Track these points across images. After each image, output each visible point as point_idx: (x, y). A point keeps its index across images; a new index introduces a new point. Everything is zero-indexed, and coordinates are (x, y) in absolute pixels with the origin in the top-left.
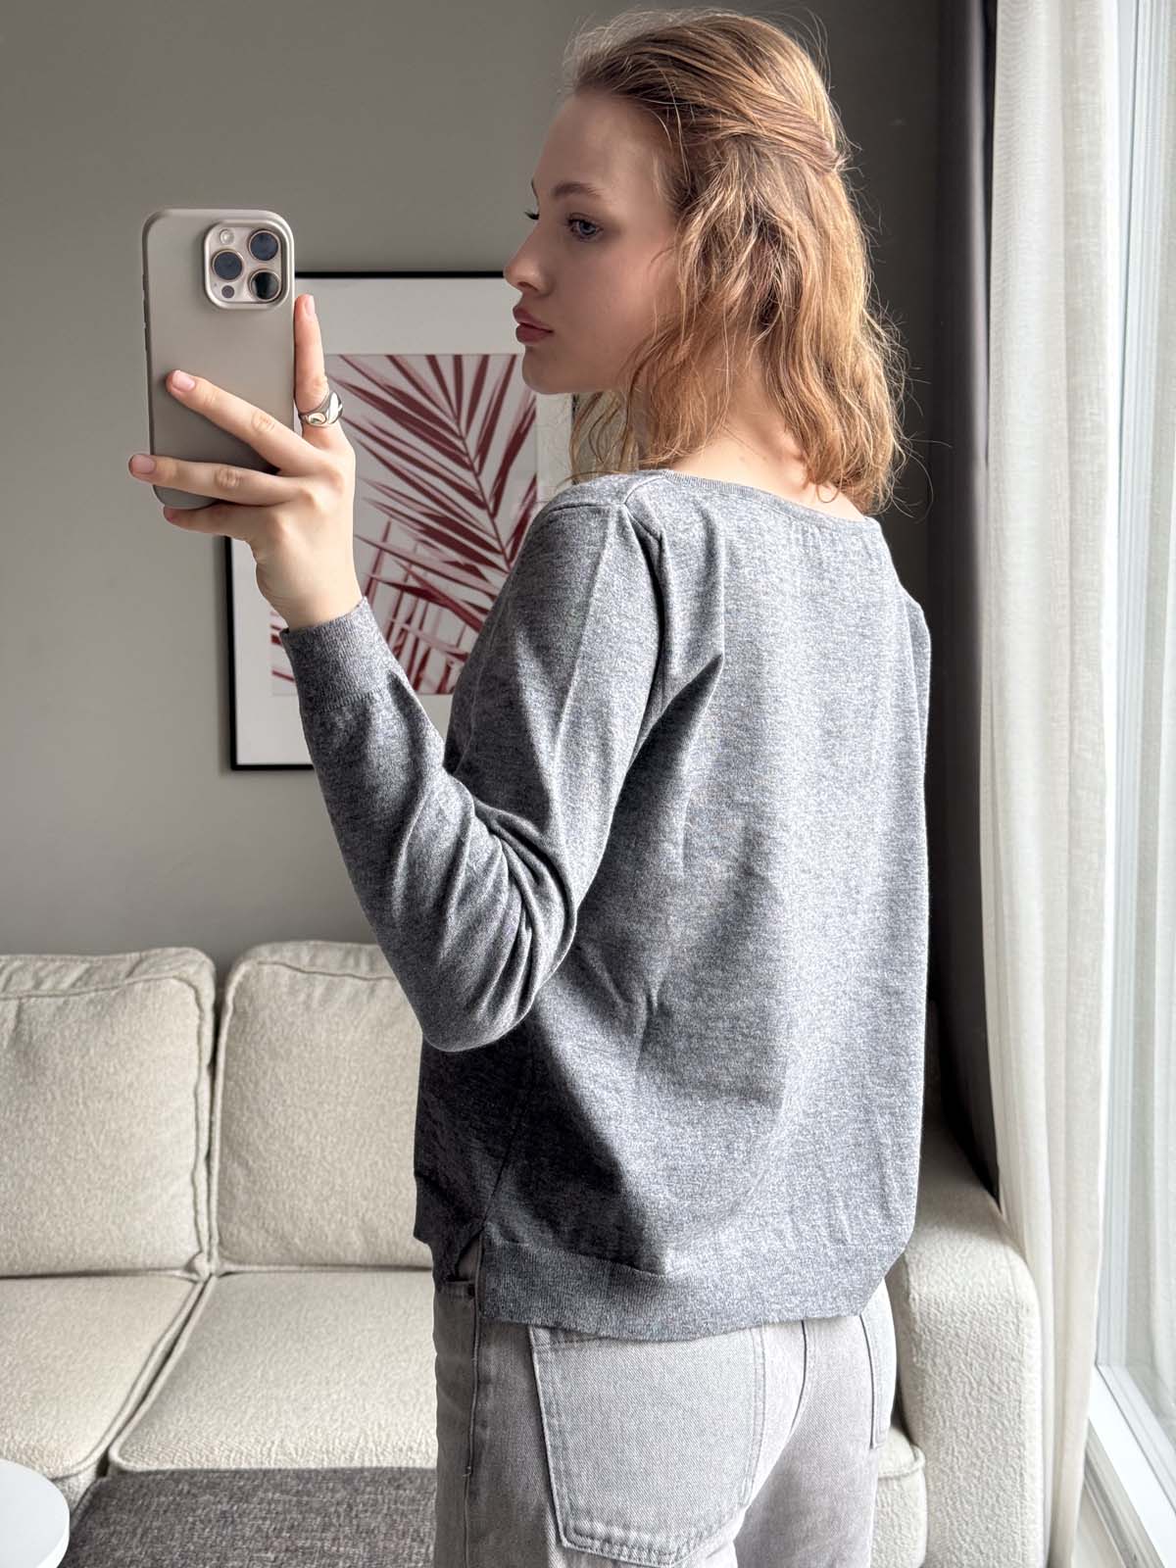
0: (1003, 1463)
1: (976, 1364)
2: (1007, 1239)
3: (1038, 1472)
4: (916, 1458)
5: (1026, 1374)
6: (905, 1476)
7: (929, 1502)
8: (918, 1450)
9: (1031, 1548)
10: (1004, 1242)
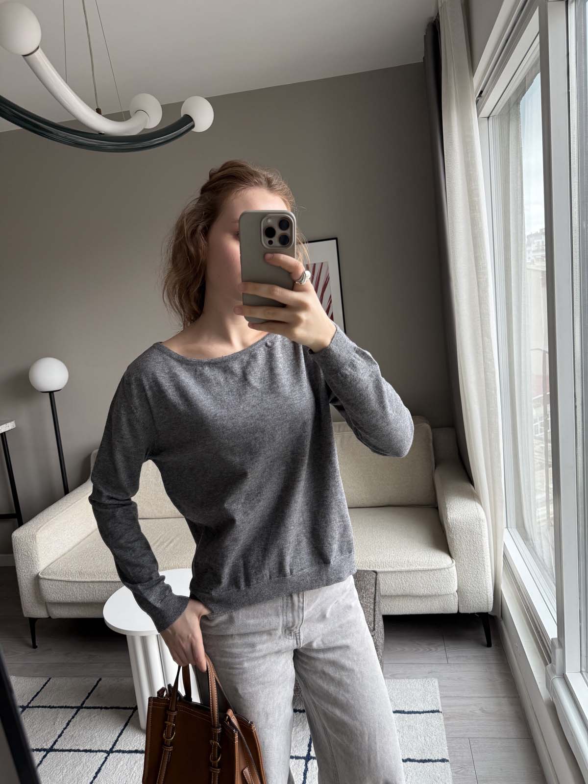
0: (478, 562)
1: (468, 536)
2: (476, 499)
3: (489, 564)
4: (453, 562)
5: (483, 538)
6: (450, 567)
7: (457, 574)
8: (453, 560)
9: (488, 585)
10: (475, 500)
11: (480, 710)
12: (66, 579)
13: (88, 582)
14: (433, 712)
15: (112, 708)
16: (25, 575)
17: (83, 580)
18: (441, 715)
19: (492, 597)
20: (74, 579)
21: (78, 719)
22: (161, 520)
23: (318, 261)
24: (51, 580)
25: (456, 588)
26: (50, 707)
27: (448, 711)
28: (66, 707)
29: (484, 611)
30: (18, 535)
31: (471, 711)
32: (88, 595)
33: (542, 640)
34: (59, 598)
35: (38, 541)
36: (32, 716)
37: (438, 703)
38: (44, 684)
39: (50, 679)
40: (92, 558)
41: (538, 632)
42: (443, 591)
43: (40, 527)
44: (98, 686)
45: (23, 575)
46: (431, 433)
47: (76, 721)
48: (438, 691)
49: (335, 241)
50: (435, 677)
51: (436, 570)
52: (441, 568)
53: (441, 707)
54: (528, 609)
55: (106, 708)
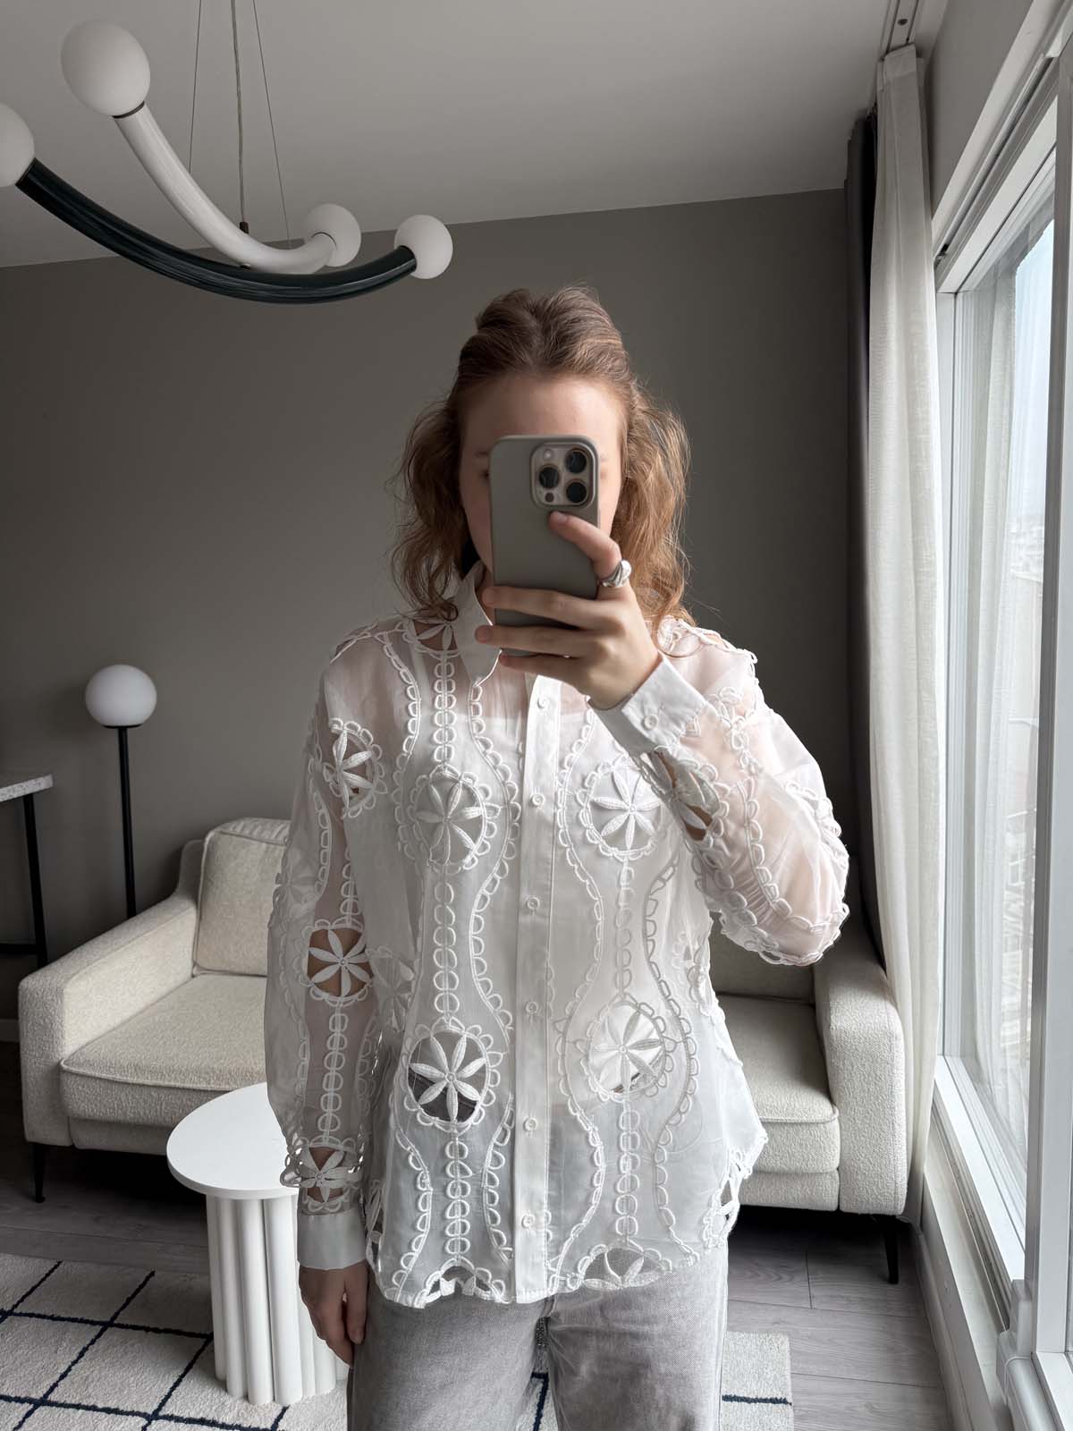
0: (883, 1117)
1: (866, 1064)
2: (888, 996)
4: (834, 1112)
5: (895, 1071)
6: (828, 1122)
7: (841, 1135)
8: (835, 1108)
10: (885, 997)
11: (866, 1406)
12: (110, 1076)
13: (149, 1086)
14: (774, 1403)
15: (167, 1331)
16: (35, 1063)
17: (141, 1081)
18: (789, 1409)
19: (906, 1186)
20: (125, 1078)
21: (101, 1346)
24: (83, 1076)
25: (836, 1163)
26: (52, 1318)
27: (802, 1403)
28: (82, 1321)
29: (887, 1214)
30: (30, 986)
31: (848, 1408)
32: (147, 1112)
33: (995, 1281)
34: (93, 1110)
35: (66, 1000)
36: (16, 1333)
37: (785, 1384)
38: (47, 1272)
39: (59, 1263)
40: (161, 1042)
41: (989, 1265)
42: (812, 1167)
43: (74, 975)
44: (145, 1288)
45: (33, 1061)
47: (97, 1351)
48: (788, 1362)
50: (784, 1333)
51: (801, 1124)
52: (810, 1120)
53: (791, 1394)
54: (972, 1216)
55: (156, 1330)
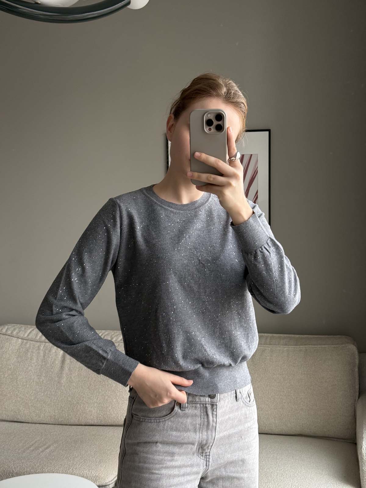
22: (37, 425)
23: (247, 153)
46: (357, 357)
49: (267, 133)
